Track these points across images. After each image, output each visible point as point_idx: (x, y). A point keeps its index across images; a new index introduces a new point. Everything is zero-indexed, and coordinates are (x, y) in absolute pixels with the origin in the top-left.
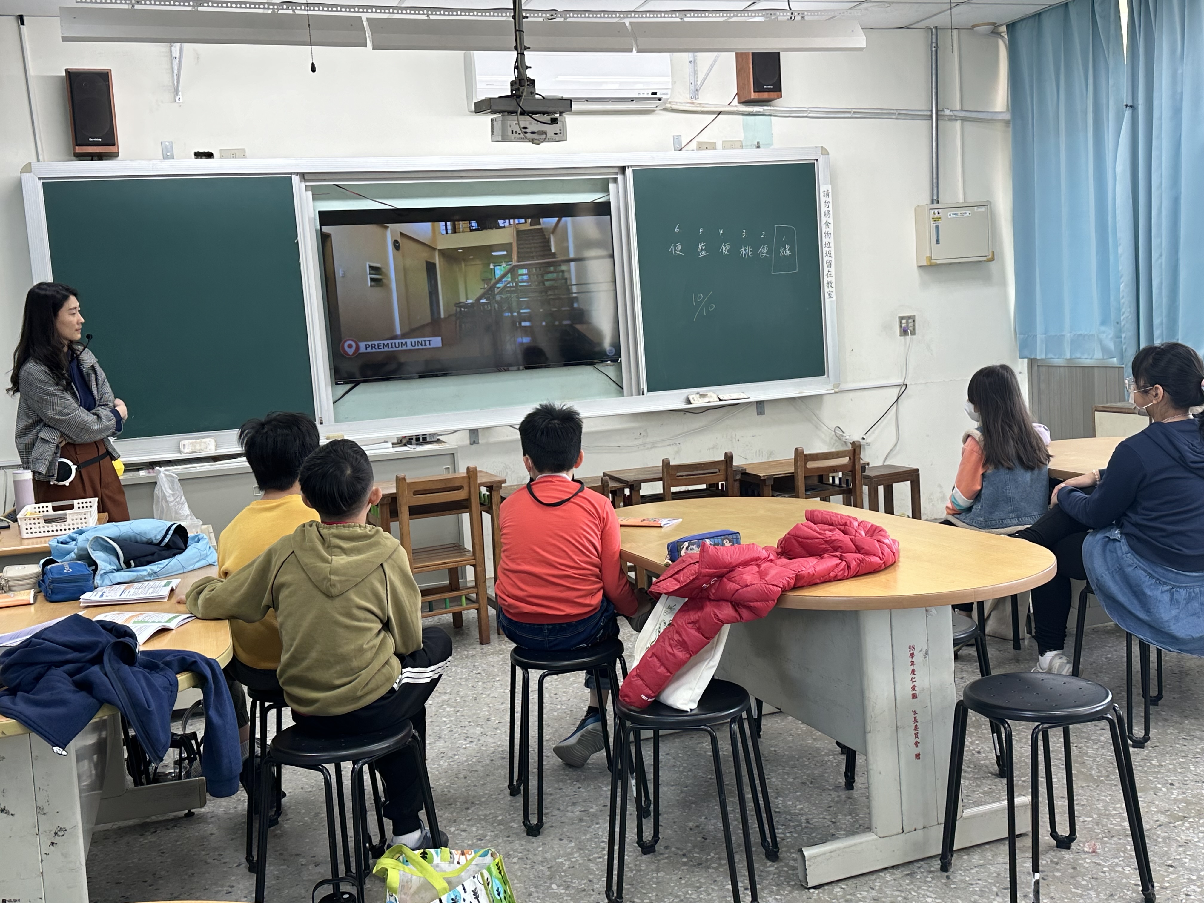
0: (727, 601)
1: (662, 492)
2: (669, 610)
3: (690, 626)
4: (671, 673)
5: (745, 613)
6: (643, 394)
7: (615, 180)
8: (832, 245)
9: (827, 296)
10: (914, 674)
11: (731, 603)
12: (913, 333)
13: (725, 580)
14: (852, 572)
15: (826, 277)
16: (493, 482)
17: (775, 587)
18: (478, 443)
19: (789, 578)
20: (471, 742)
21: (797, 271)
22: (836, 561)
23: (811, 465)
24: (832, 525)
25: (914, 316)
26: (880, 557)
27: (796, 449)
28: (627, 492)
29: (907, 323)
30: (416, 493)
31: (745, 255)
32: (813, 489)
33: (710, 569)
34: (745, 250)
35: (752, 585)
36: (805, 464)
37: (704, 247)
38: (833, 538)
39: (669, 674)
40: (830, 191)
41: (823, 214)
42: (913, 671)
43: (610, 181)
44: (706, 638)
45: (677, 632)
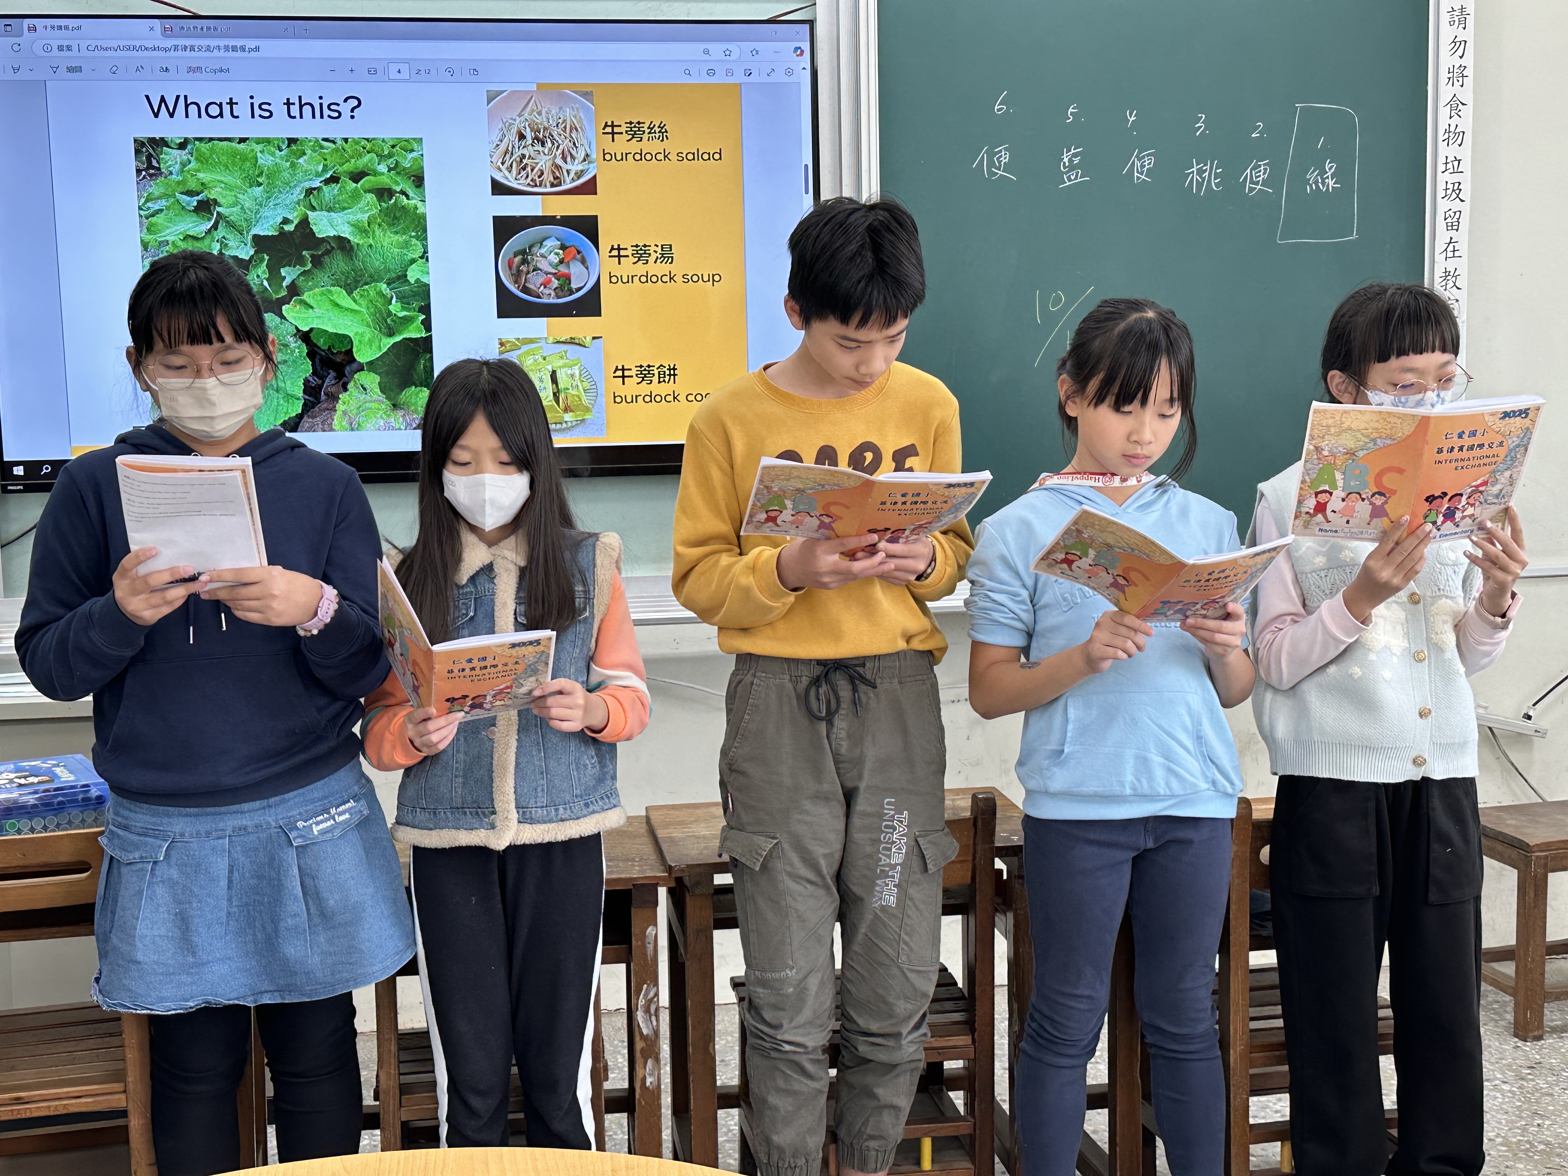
15: (1439, 258)
21: (1355, 236)
31: (1200, 185)
34: (1200, 172)
37: (1076, 161)
40: (1471, 9)
41: (1444, 76)
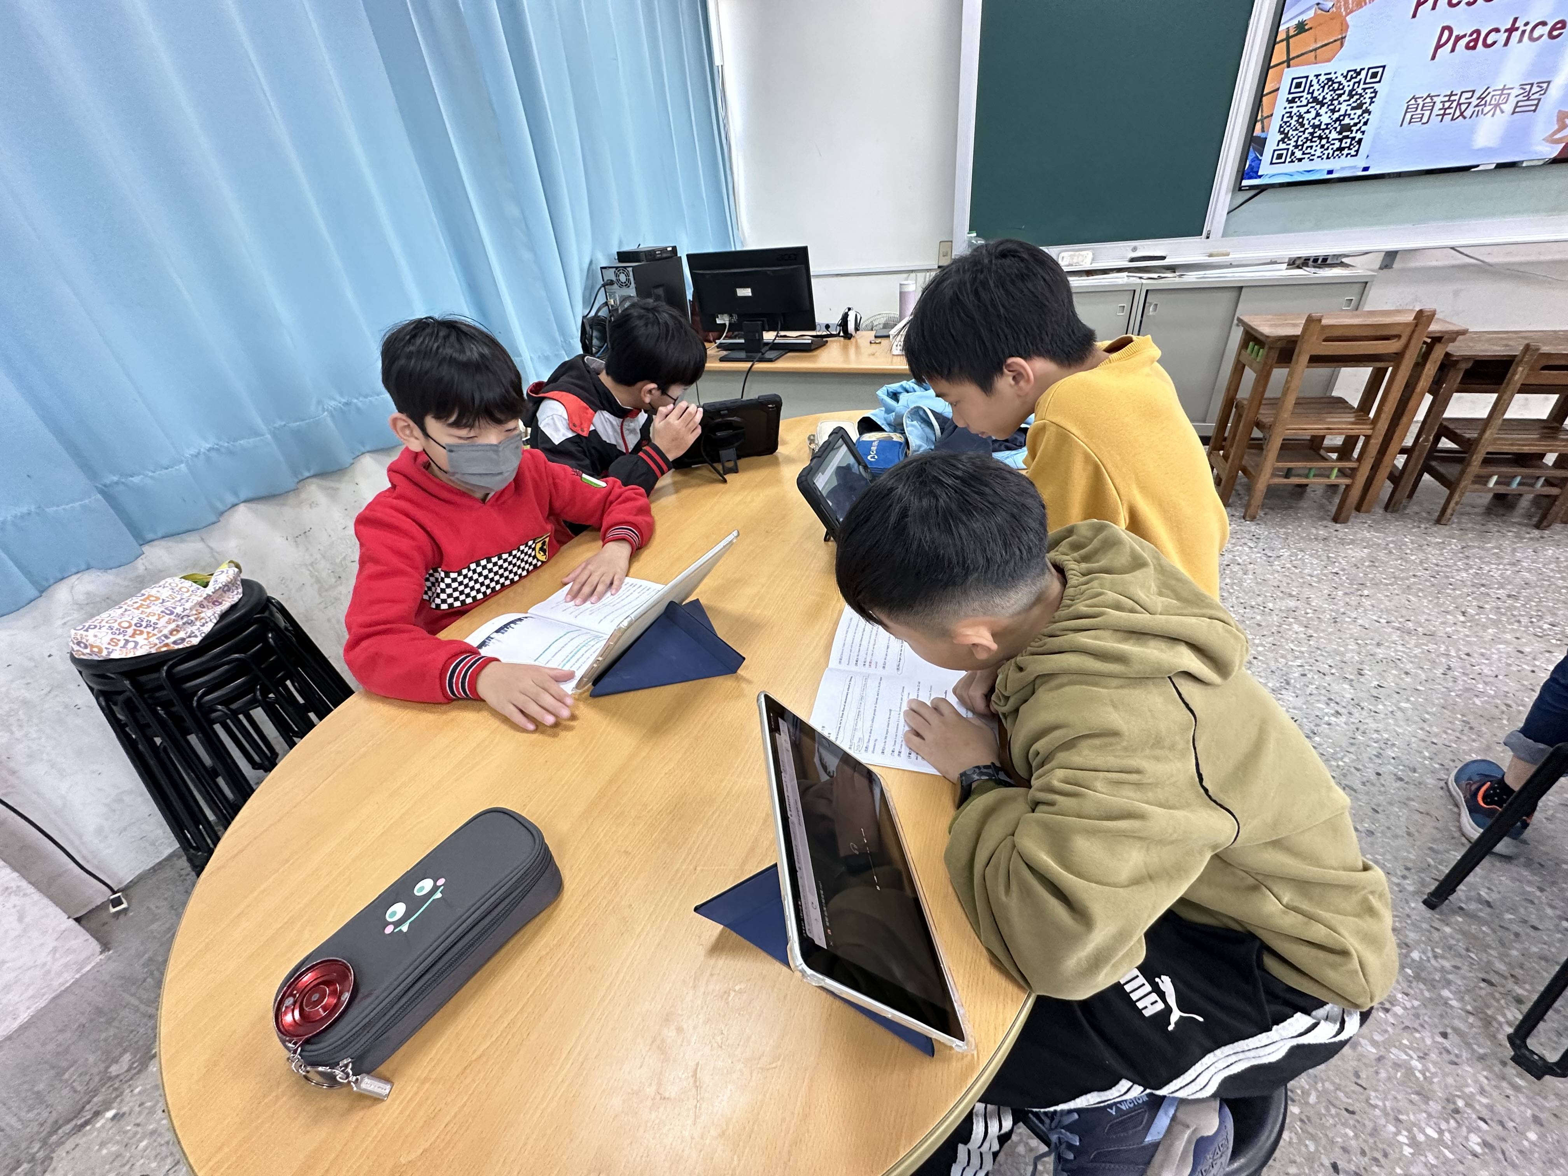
18: (1388, 268)
30: (1329, 339)
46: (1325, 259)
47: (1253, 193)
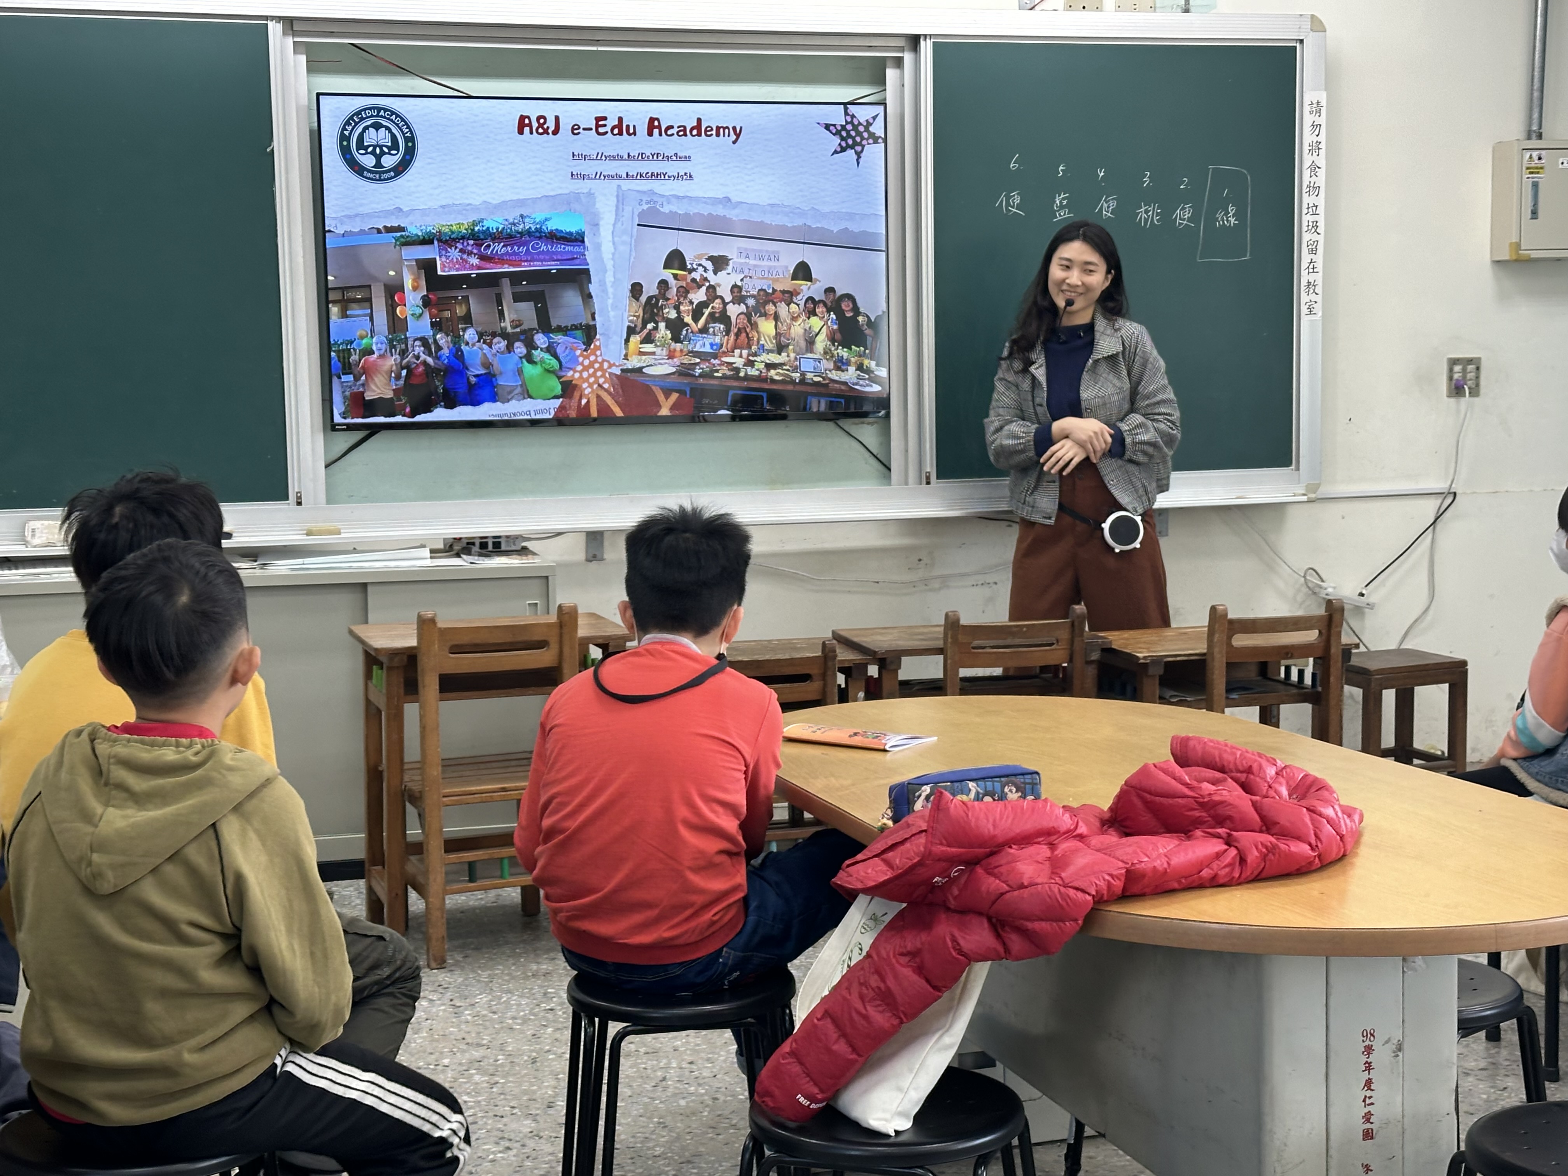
0: (980, 914)
1: (941, 675)
2: (871, 924)
3: (904, 960)
4: (859, 1055)
5: (1016, 942)
6: (928, 483)
7: (899, 63)
8: (1321, 210)
9: (1304, 309)
10: (1369, 1089)
11: (989, 919)
12: (1475, 392)
13: (979, 870)
14: (1248, 873)
15: (1304, 273)
16: (609, 636)
17: (1080, 895)
18: (602, 559)
19: (1110, 875)
20: (508, 1148)
21: (1248, 257)
22: (1216, 846)
23: (1241, 641)
24: (1222, 770)
25: (1479, 359)
26: (1310, 845)
27: (1213, 609)
28: (873, 671)
29: (1464, 371)
30: (457, 649)
31: (1146, 220)
32: (1245, 689)
33: (949, 845)
34: (1147, 212)
35: (1032, 885)
36: (1230, 638)
37: (1065, 202)
38: (1216, 798)
39: (854, 1056)
40: (1324, 103)
41: (1306, 149)
42: (1368, 1084)
43: (889, 63)
44: (935, 988)
45: (878, 972)
46: (497, 545)
47: (360, 435)
